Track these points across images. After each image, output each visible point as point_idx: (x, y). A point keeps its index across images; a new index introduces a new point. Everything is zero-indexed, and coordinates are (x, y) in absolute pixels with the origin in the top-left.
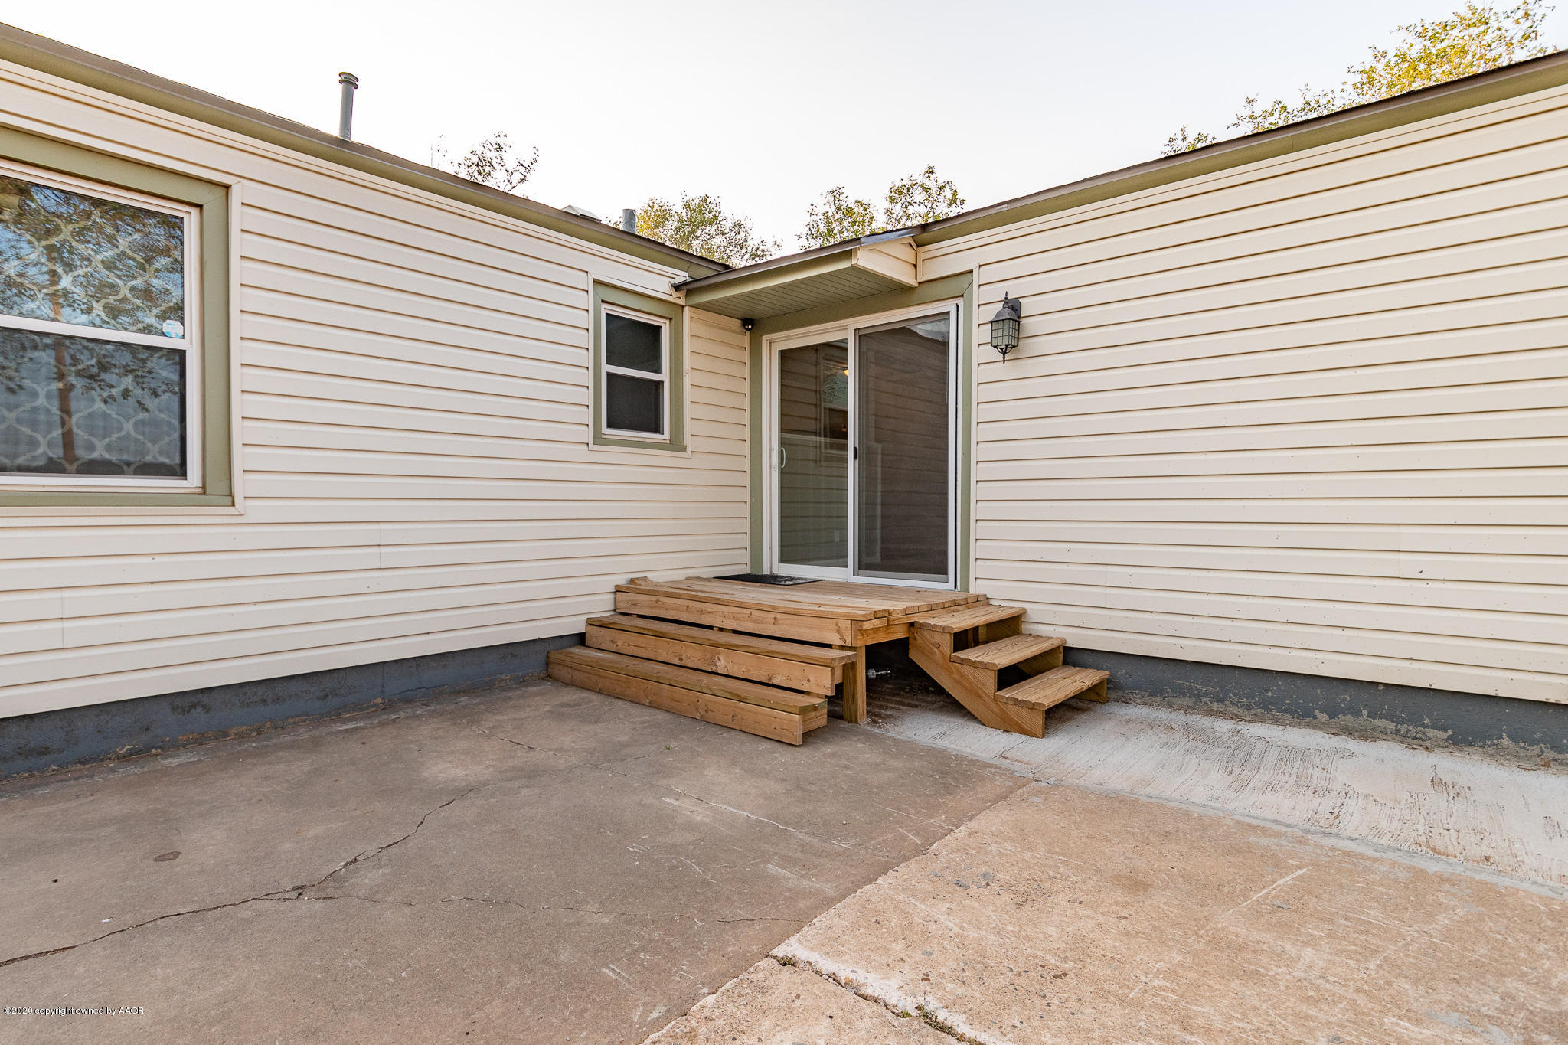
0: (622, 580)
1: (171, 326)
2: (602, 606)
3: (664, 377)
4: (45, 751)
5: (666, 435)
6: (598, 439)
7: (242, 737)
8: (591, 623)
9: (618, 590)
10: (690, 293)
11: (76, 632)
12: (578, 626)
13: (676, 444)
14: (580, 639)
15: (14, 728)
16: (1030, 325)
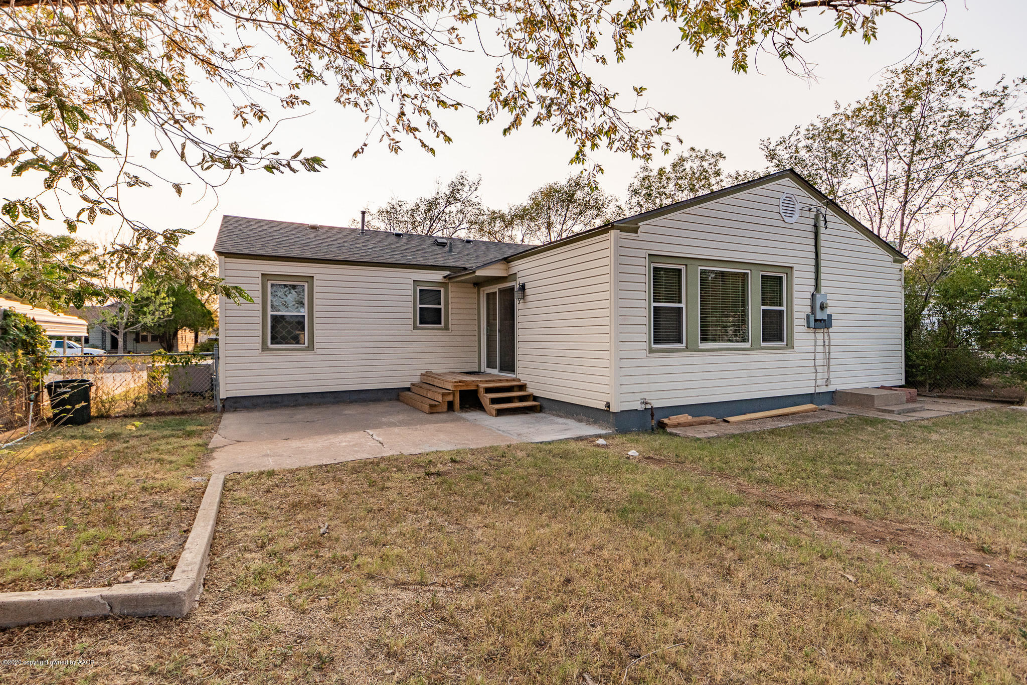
0: (423, 372)
1: (302, 310)
2: (416, 379)
3: (442, 306)
4: (278, 403)
5: (443, 325)
6: (415, 328)
7: (316, 405)
8: (412, 384)
9: (422, 375)
10: (450, 279)
11: (284, 378)
12: (408, 385)
13: (446, 328)
14: (408, 389)
15: (273, 397)
16: (528, 292)
